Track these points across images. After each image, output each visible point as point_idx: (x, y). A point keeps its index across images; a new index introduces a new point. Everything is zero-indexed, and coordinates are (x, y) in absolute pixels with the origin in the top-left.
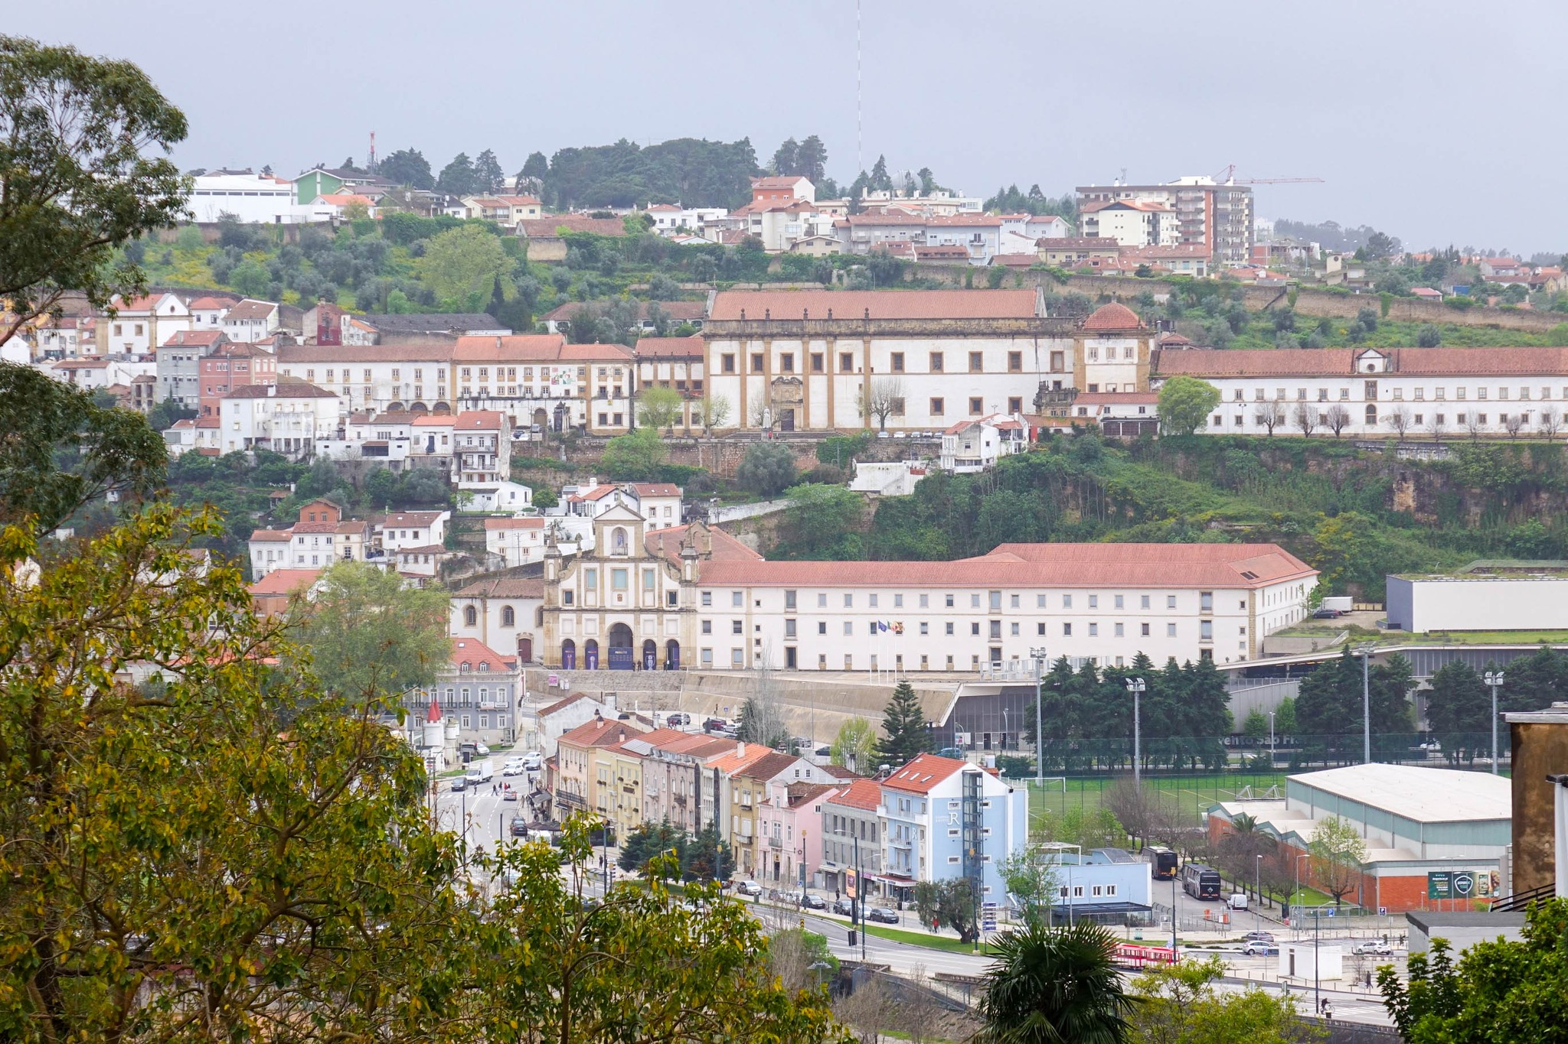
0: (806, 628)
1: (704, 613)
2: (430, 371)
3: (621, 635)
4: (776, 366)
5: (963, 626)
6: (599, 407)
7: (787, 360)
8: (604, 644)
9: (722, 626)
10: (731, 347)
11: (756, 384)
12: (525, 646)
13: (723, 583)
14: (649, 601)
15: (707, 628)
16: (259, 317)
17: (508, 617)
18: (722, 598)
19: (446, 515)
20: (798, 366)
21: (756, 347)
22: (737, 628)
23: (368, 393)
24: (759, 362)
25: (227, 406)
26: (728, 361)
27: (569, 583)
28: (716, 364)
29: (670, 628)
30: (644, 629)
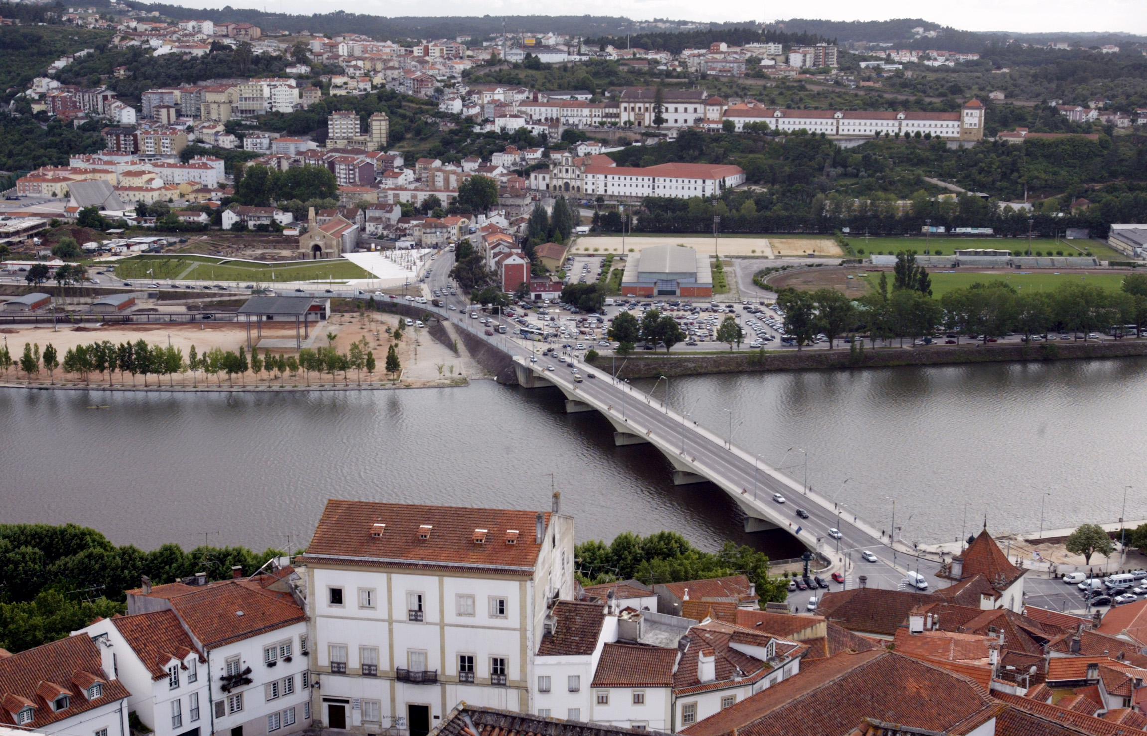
0: (609, 185)
1: (586, 180)
2: (554, 109)
3: (566, 184)
4: (637, 110)
5: (646, 186)
6: (595, 119)
7: (640, 108)
8: (563, 186)
9: (590, 183)
10: (626, 105)
11: (632, 114)
12: (547, 186)
13: (590, 172)
14: (573, 176)
15: (586, 184)
16: (523, 92)
17: (544, 178)
18: (590, 176)
19: (542, 149)
20: (642, 110)
21: (632, 105)
22: (593, 184)
23: (540, 114)
24: (633, 109)
25: (497, 119)
26: (625, 108)
27: (555, 171)
28: (623, 109)
29: (578, 183)
30: (573, 183)
